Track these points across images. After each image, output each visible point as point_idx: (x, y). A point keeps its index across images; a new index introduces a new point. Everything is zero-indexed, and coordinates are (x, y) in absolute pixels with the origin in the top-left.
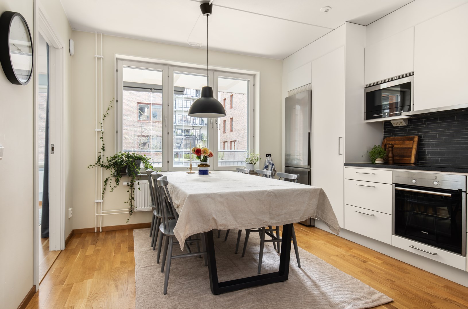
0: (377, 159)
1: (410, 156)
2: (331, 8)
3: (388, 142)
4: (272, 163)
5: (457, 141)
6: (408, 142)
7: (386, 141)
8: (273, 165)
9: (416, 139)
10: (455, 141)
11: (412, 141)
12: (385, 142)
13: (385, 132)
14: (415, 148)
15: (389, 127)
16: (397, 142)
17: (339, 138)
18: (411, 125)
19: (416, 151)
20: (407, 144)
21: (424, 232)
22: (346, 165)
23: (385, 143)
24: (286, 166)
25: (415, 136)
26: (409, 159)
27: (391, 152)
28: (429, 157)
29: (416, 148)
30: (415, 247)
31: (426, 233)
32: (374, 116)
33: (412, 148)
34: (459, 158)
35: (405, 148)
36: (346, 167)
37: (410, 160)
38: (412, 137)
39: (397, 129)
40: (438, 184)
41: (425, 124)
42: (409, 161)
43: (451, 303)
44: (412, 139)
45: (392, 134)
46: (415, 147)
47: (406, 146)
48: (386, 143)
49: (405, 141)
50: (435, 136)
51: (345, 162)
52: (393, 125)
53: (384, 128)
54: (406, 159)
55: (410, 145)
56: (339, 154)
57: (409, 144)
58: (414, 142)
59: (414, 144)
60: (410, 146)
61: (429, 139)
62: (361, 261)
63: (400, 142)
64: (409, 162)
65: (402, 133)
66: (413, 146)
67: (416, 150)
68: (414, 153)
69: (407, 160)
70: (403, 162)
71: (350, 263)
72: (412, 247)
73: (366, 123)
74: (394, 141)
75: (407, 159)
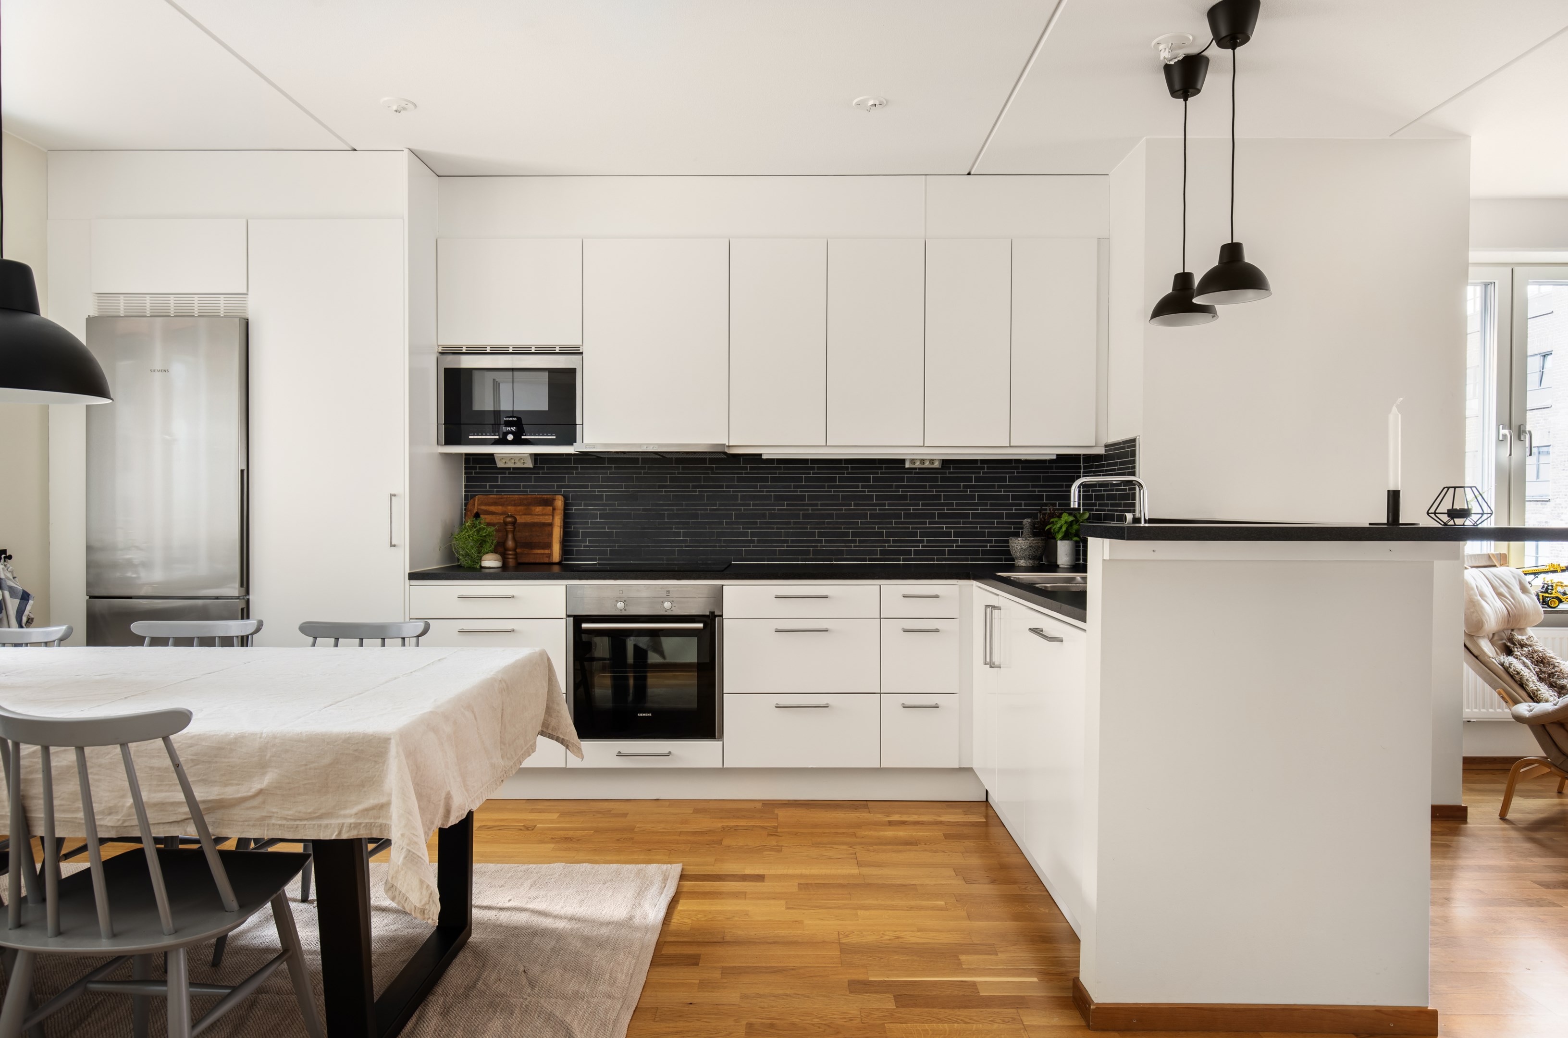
0: (484, 557)
1: (549, 546)
2: (416, 106)
3: (483, 508)
4: (19, 586)
5: (643, 510)
6: (538, 509)
7: (479, 505)
8: (25, 597)
9: (559, 502)
10: (639, 510)
11: (551, 508)
12: (476, 507)
13: (468, 479)
14: (559, 525)
15: (480, 468)
16: (509, 507)
17: (392, 495)
18: (543, 468)
19: (562, 532)
20: (539, 514)
21: (644, 715)
22: (413, 576)
23: (475, 511)
24: (90, 598)
25: (557, 496)
26: (547, 551)
27: (510, 536)
28: (585, 546)
29: (562, 524)
30: (624, 752)
31: (648, 715)
32: (470, 437)
33: (551, 525)
34: (648, 546)
35: (534, 525)
36: (414, 582)
37: (550, 555)
38: (549, 496)
39: (505, 473)
40: (673, 607)
41: (577, 468)
42: (547, 557)
43: (735, 830)
44: (549, 503)
45: (490, 486)
46: (558, 521)
47: (536, 520)
48: (478, 509)
49: (533, 508)
50: (600, 498)
51: (410, 570)
52: (496, 464)
53: (466, 468)
54: (539, 551)
55: (547, 517)
56: (392, 546)
57: (543, 515)
58: (554, 509)
59: (555, 514)
60: (547, 519)
61: (586, 505)
62: (521, 829)
63: (519, 508)
64: (546, 560)
65: (519, 486)
66: (553, 520)
67: (562, 530)
68: (558, 536)
69: (541, 554)
70: (532, 561)
71: (512, 843)
72: (620, 755)
73: (441, 454)
74: (502, 505)
75: (542, 551)
